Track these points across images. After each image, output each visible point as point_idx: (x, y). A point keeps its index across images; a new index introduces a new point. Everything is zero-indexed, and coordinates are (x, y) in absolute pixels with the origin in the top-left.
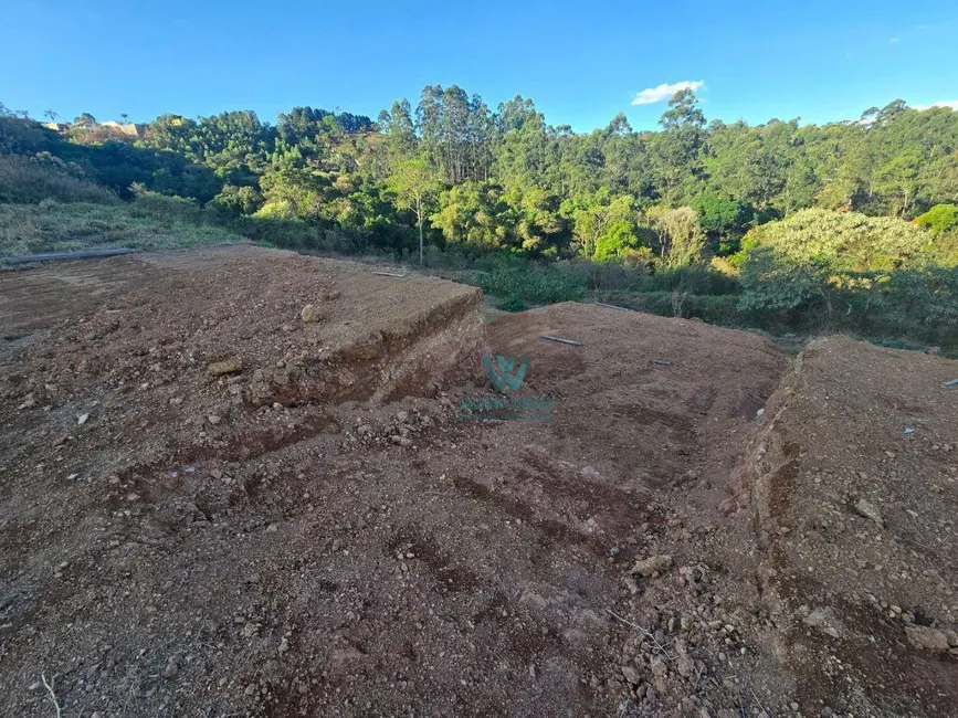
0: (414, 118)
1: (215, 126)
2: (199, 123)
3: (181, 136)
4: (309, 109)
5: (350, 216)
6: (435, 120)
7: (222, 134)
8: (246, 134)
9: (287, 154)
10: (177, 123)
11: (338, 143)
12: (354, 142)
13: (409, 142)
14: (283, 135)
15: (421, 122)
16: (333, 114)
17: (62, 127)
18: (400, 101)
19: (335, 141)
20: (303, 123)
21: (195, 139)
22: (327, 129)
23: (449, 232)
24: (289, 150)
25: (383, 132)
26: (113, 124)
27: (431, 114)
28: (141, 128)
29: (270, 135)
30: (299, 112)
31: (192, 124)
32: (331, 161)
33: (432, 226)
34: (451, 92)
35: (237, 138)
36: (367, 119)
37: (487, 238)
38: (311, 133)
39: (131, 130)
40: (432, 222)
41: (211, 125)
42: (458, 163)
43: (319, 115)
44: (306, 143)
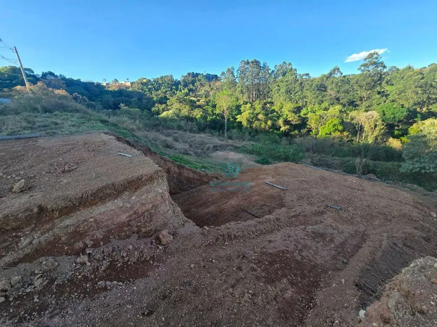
0: (235, 74)
1: (158, 81)
2: (152, 80)
3: (145, 85)
4: (193, 73)
5: (201, 115)
6: (245, 74)
7: (160, 84)
8: (168, 84)
9: (183, 91)
10: (145, 81)
11: (203, 86)
12: (210, 85)
13: (233, 84)
14: (182, 84)
15: (239, 75)
16: (203, 74)
17: (107, 84)
18: (230, 67)
19: (202, 85)
20: (190, 79)
21: (150, 86)
22: (199, 80)
23: (245, 123)
24: (184, 90)
25: (222, 81)
26: (123, 82)
27: (243, 72)
28: (132, 83)
29: (177, 84)
30: (189, 74)
31: (149, 81)
32: (200, 93)
33: (237, 120)
34: (252, 62)
35: (165, 85)
36: (216, 75)
37: (263, 126)
38: (193, 83)
39: (128, 84)
40: (237, 119)
41: (156, 81)
42: (254, 93)
43: (197, 75)
44: (191, 86)
